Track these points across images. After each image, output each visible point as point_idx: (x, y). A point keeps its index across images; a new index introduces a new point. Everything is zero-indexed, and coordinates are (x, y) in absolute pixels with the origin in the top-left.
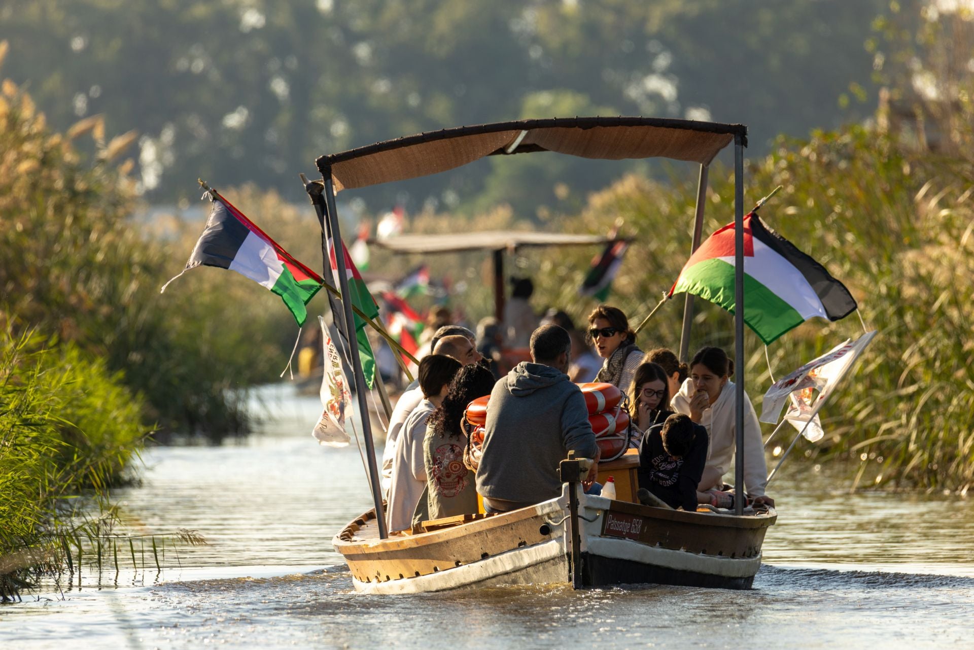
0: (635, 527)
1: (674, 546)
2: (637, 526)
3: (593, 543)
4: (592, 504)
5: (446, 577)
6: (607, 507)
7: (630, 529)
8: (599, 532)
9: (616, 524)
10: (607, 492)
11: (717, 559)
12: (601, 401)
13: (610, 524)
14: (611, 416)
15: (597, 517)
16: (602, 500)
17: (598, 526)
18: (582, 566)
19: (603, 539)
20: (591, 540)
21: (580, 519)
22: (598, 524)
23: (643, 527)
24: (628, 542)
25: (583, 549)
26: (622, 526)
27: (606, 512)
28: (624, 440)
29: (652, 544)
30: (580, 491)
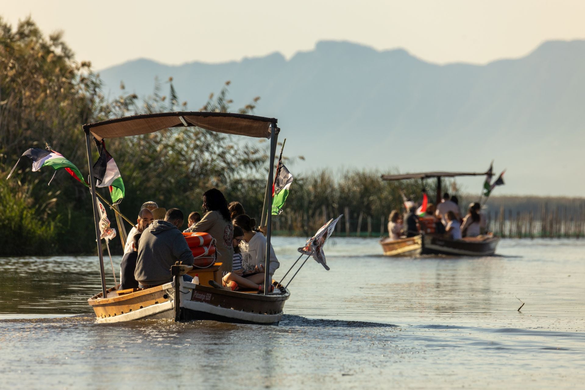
0: (208, 297)
1: (227, 306)
2: (209, 297)
3: (187, 303)
4: (186, 286)
5: (126, 316)
6: (194, 287)
7: (205, 298)
8: (190, 299)
9: (197, 295)
10: (195, 281)
11: (251, 314)
12: (202, 241)
13: (195, 295)
14: (206, 248)
15: (189, 292)
16: (192, 284)
17: (189, 295)
18: (180, 313)
19: (192, 302)
20: (186, 302)
21: (180, 292)
22: (190, 295)
23: (212, 297)
24: (204, 304)
25: (181, 305)
26: (202, 296)
27: (194, 290)
28: (213, 259)
29: (216, 305)
30: (181, 279)
